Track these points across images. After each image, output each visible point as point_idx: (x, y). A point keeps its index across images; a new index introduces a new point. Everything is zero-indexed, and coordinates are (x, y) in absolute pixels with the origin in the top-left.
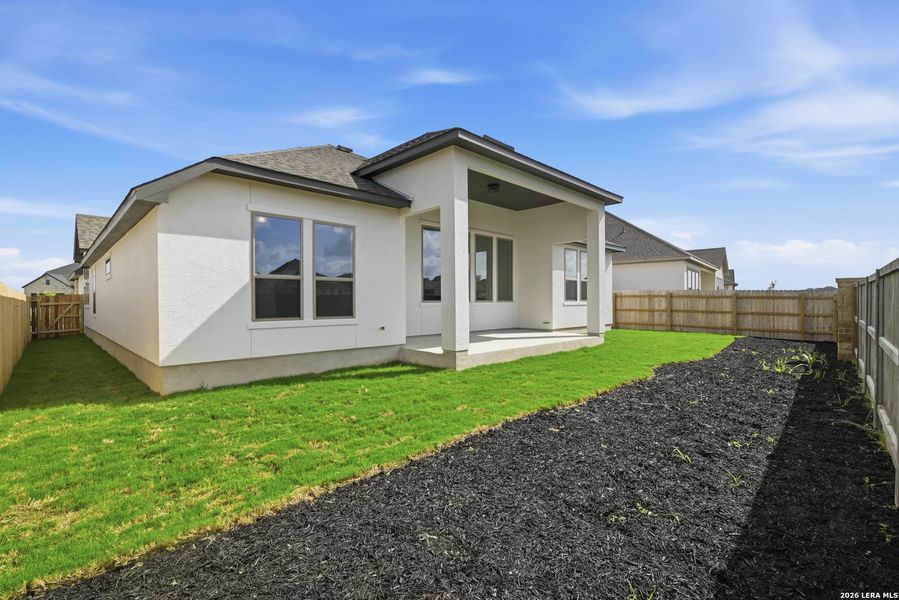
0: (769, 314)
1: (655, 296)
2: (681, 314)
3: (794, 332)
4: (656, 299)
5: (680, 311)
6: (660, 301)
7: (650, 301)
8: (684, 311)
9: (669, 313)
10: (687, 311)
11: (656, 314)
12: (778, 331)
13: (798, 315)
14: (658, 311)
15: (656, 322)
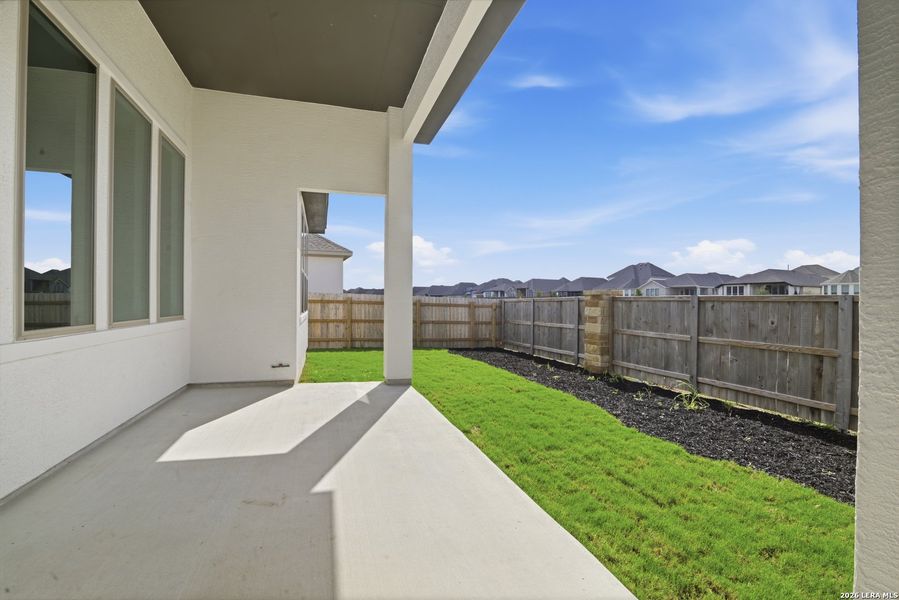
0: (446, 323)
1: (329, 302)
2: (362, 325)
3: (465, 340)
4: (331, 306)
5: (361, 321)
6: (337, 309)
7: (323, 308)
8: (365, 321)
9: (349, 323)
10: (369, 321)
11: (331, 325)
12: (454, 340)
13: (469, 323)
14: (333, 321)
15: (331, 336)
